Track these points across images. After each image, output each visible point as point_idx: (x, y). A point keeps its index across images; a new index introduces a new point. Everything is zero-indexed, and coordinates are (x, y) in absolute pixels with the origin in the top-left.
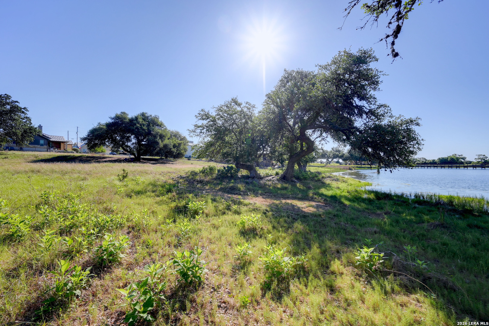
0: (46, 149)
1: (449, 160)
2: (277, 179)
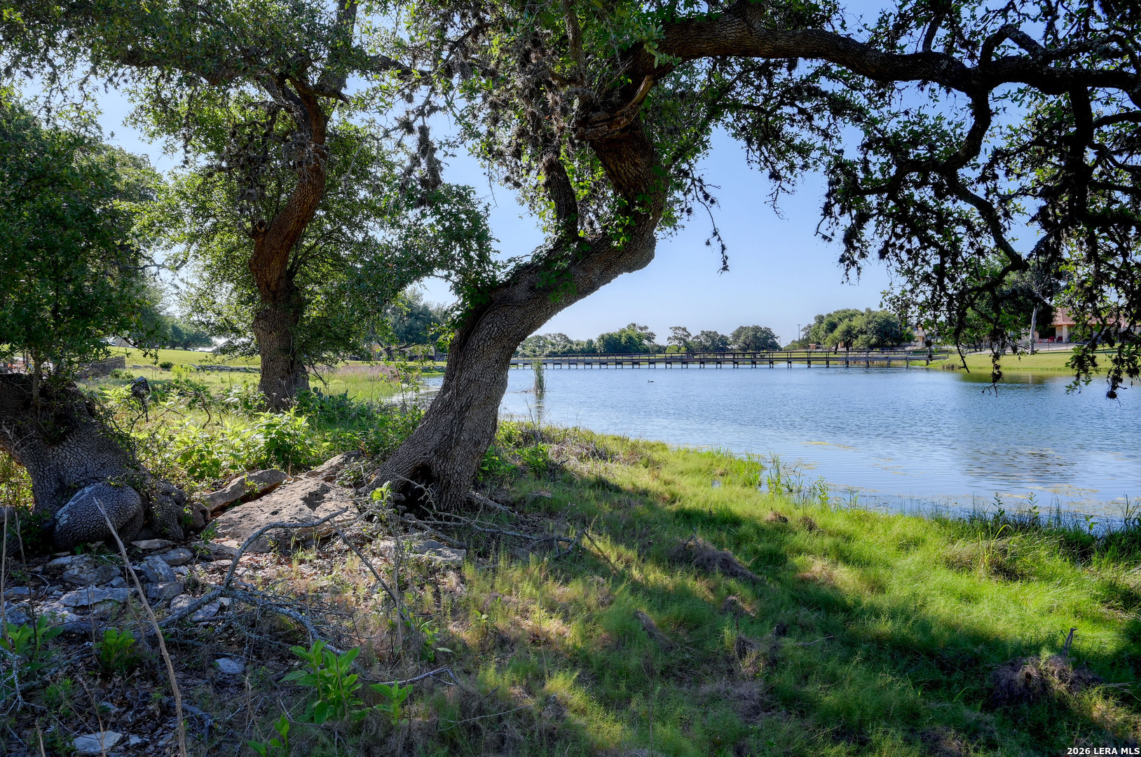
1: (622, 340)
2: (361, 510)
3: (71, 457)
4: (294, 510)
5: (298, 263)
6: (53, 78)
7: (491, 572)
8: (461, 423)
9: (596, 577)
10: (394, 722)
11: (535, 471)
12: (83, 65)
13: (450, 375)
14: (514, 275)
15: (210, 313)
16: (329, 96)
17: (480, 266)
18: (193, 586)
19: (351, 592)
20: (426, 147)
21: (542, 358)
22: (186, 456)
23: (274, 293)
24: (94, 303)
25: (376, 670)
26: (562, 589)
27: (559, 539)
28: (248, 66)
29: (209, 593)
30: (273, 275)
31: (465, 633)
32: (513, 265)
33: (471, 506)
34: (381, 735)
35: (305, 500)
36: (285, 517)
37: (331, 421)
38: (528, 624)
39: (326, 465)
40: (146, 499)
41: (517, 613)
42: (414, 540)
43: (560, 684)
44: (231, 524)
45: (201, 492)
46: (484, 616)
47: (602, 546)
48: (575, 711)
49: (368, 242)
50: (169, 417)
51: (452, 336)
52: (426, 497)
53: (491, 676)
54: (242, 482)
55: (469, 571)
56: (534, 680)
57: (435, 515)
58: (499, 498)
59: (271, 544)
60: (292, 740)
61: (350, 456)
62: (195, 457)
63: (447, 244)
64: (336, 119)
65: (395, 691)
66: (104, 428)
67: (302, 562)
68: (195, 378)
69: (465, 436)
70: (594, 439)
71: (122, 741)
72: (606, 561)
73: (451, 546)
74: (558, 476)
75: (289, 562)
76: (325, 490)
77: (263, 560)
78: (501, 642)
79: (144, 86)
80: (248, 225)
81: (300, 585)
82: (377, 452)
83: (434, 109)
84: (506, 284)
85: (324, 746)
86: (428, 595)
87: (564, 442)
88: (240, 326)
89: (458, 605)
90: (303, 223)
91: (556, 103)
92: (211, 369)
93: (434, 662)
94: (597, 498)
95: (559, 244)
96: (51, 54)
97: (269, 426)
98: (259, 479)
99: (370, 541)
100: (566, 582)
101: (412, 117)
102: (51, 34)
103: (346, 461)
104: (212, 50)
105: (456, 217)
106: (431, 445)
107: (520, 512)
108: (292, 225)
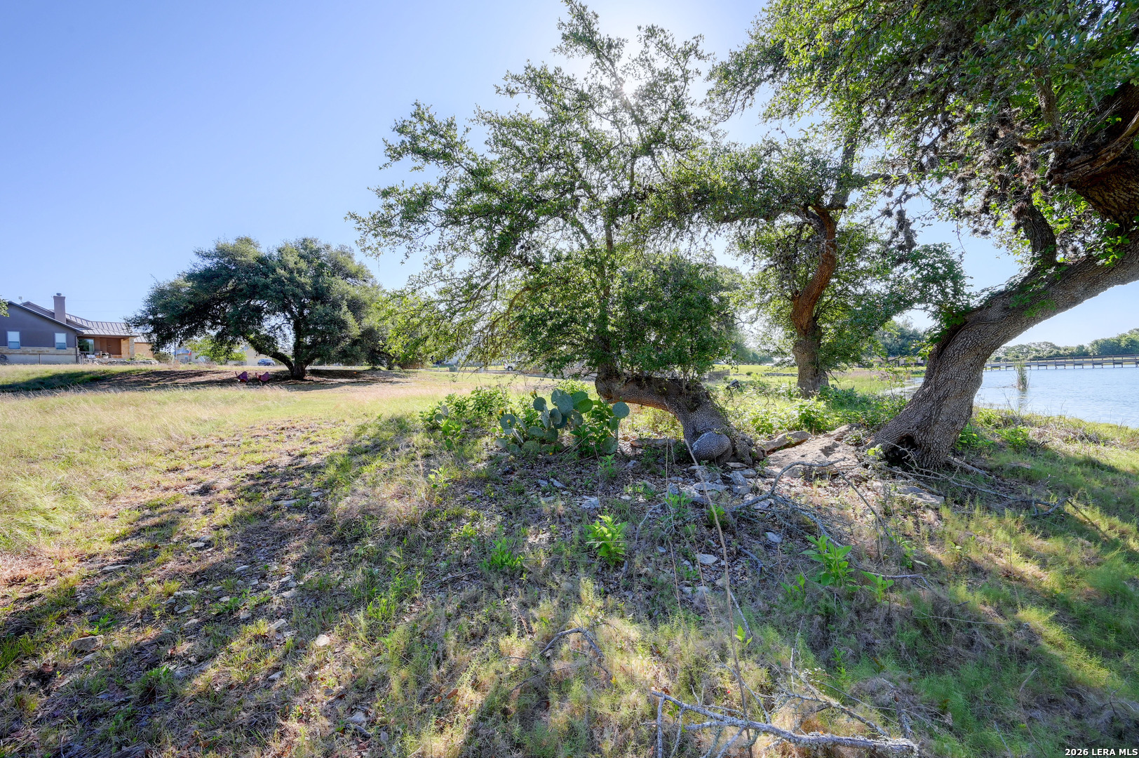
0: (74, 358)
1: (1123, 344)
2: (860, 461)
3: (699, 418)
4: (815, 456)
5: (820, 311)
6: (692, 239)
7: (965, 517)
8: (940, 408)
9: (1081, 540)
10: (878, 600)
11: (1014, 446)
12: (705, 229)
13: (929, 376)
14: (987, 301)
15: (769, 345)
16: (836, 209)
17: (954, 298)
18: (756, 490)
19: (851, 510)
20: (903, 223)
21: (1026, 361)
22: (755, 421)
23: (805, 331)
24: (708, 343)
25: (865, 563)
26: (1040, 542)
27: (1038, 502)
28: (786, 204)
29: (763, 495)
30: (805, 320)
31: (942, 555)
32: (986, 293)
33: (949, 467)
34: (868, 606)
35: (822, 450)
36: (809, 460)
37: (842, 405)
38: (1002, 562)
39: (836, 431)
40: (733, 442)
41: (990, 550)
42: (900, 484)
43: (1033, 616)
44: (777, 459)
45: (762, 441)
46: (958, 547)
47: (1090, 515)
48: (1051, 643)
49: (867, 293)
50: (747, 400)
51: (930, 348)
52: (909, 457)
53: (960, 591)
54: (784, 437)
55: (945, 512)
56: (1007, 606)
57: (917, 470)
58: (977, 464)
59: (800, 473)
60: (807, 590)
61: (853, 426)
62: (759, 422)
63: (925, 286)
64: (843, 222)
65: (880, 581)
66: (713, 404)
67: (819, 486)
68: (764, 380)
69: (943, 417)
70: (1083, 426)
71: (717, 562)
72: (1094, 528)
73: (932, 493)
74: (1039, 453)
75: (811, 485)
76: (836, 446)
77: (795, 482)
78: (976, 570)
79: (734, 231)
80: (789, 294)
81: (817, 500)
82: (873, 426)
83: (909, 197)
84: (981, 308)
85: (827, 600)
86: (909, 523)
87: (1046, 426)
88: (786, 351)
89: (935, 534)
90: (823, 288)
91: (1026, 162)
92: (773, 375)
93: (913, 569)
94: (1084, 474)
95: (1034, 273)
96: (691, 228)
97: (801, 406)
98: (794, 436)
99: (866, 481)
100: (1045, 537)
101: (891, 207)
102: (690, 218)
103: (850, 429)
104: (766, 202)
105: (932, 266)
106: (913, 422)
107: (997, 477)
108: (815, 291)
